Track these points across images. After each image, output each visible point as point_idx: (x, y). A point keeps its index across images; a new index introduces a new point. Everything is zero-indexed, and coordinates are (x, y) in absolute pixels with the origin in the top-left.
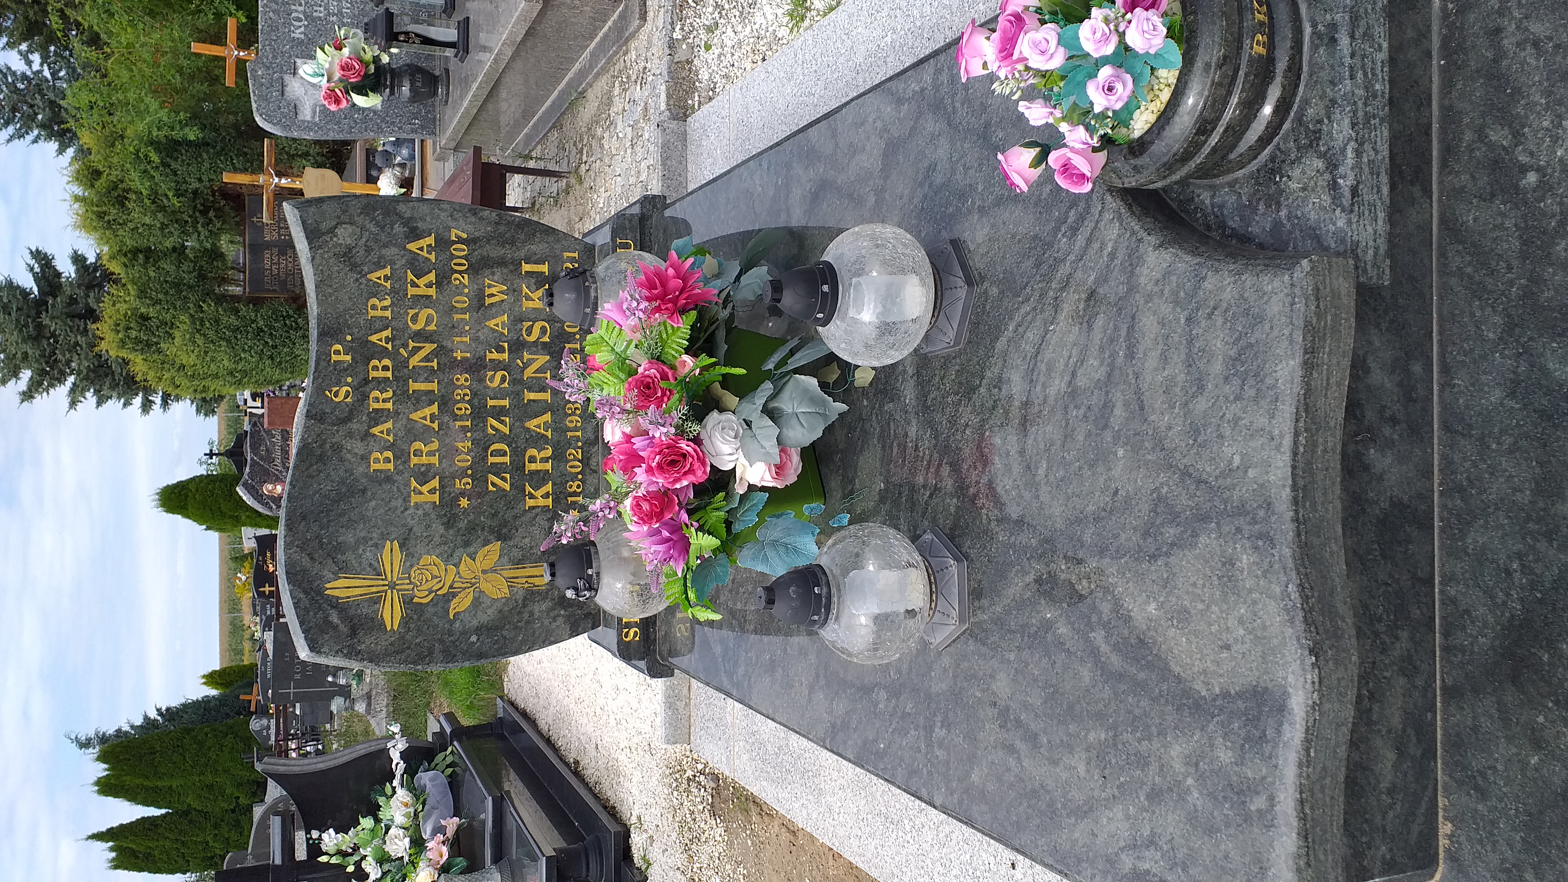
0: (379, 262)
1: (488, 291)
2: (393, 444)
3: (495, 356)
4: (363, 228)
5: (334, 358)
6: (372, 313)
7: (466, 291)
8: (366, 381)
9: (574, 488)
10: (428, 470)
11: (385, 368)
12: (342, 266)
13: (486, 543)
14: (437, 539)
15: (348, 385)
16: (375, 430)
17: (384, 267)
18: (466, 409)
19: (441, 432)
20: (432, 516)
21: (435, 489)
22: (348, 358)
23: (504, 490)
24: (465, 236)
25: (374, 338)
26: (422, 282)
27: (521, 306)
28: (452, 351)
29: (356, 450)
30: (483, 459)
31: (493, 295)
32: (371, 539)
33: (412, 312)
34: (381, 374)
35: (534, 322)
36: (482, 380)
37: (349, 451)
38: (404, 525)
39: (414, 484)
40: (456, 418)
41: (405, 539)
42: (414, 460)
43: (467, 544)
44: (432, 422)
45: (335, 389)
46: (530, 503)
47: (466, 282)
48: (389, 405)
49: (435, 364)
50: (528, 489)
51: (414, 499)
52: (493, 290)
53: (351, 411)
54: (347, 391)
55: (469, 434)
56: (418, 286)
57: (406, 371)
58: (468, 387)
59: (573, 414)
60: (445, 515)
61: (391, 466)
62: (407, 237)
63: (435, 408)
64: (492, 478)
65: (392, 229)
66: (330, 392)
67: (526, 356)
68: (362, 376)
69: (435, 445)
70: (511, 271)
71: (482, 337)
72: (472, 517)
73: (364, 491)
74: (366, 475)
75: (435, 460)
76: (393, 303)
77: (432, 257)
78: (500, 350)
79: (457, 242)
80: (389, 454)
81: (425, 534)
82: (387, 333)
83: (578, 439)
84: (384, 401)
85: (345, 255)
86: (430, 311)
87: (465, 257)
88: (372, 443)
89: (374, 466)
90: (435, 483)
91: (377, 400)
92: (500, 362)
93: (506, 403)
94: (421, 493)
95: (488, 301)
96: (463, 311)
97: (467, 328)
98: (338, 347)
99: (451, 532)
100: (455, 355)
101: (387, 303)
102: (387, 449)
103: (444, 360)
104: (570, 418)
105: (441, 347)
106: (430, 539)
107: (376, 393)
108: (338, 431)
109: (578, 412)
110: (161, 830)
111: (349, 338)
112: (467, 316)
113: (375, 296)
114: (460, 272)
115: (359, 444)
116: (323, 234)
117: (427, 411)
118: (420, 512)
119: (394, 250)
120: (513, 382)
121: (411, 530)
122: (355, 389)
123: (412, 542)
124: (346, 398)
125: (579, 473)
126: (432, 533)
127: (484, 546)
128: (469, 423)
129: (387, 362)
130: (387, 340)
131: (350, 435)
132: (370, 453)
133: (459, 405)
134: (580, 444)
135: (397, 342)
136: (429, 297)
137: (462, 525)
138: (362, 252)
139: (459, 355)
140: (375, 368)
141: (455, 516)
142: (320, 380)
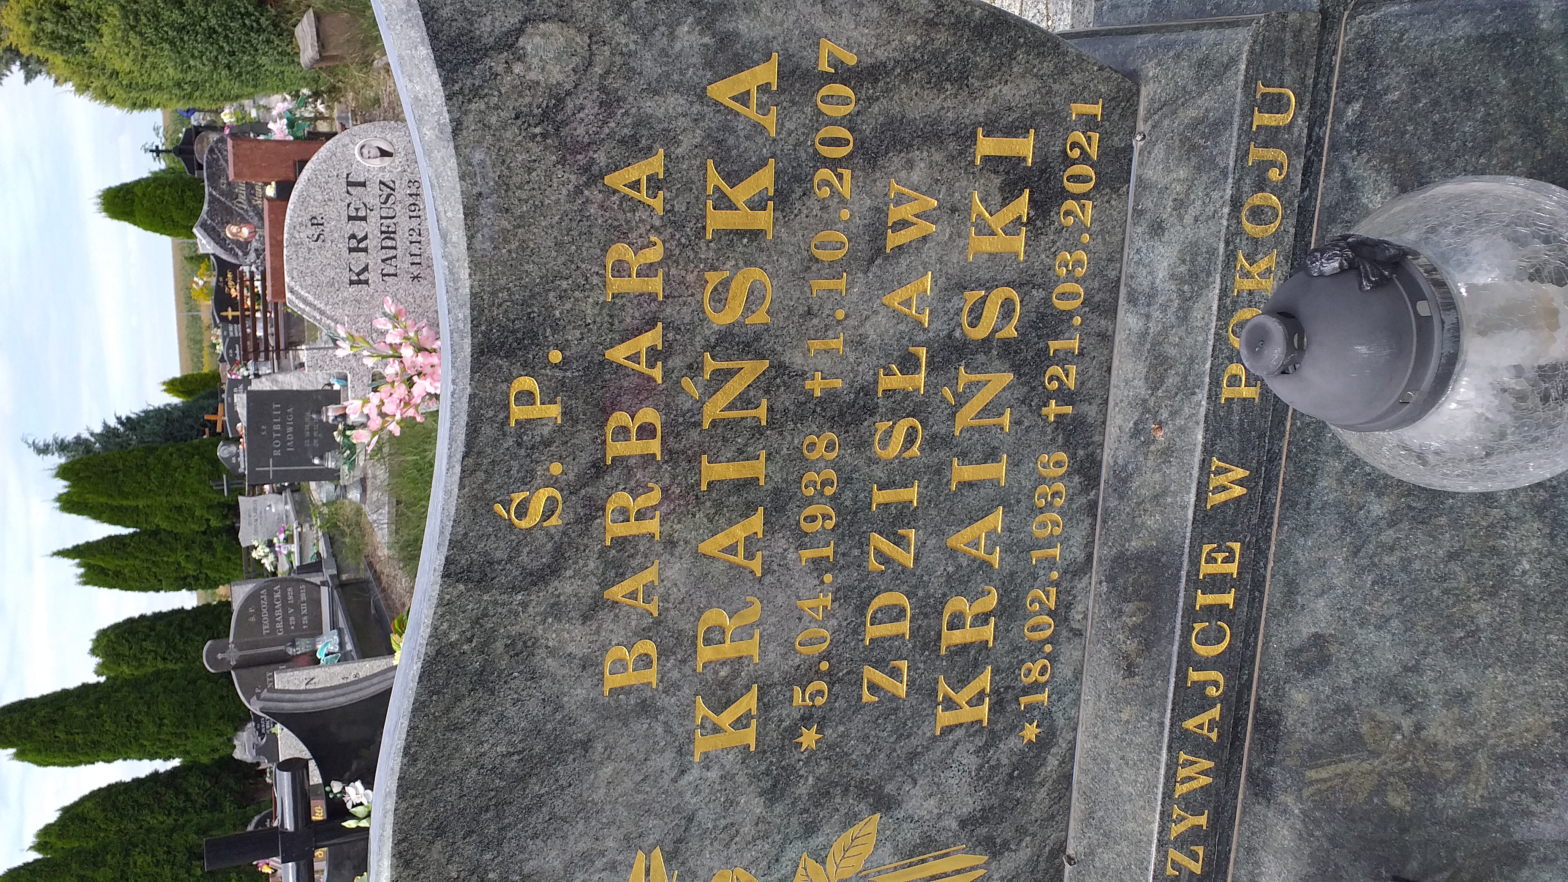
0: (635, 139)
1: (895, 214)
2: (658, 622)
3: (897, 381)
4: (595, 35)
5: (518, 412)
6: (617, 285)
7: (845, 214)
8: (598, 469)
9: (1035, 675)
10: (735, 674)
11: (647, 432)
12: (536, 149)
13: (851, 819)
14: (747, 829)
15: (552, 482)
16: (617, 592)
17: (649, 152)
18: (828, 517)
19: (769, 579)
20: (741, 779)
21: (748, 716)
22: (554, 411)
23: (894, 698)
24: (851, 59)
25: (618, 354)
26: (741, 194)
27: (965, 248)
28: (803, 375)
29: (571, 648)
30: (855, 632)
31: (904, 224)
32: (602, 854)
33: (714, 278)
34: (633, 447)
35: (989, 290)
36: (863, 444)
37: (552, 652)
38: (677, 810)
39: (702, 710)
40: (802, 540)
41: (680, 841)
42: (706, 653)
43: (810, 830)
44: (749, 556)
45: (518, 497)
46: (945, 718)
47: (846, 189)
48: (653, 526)
49: (762, 412)
50: (944, 688)
51: (703, 744)
52: (906, 211)
53: (559, 553)
54: (551, 500)
55: (828, 578)
56: (732, 207)
57: (694, 434)
58: (835, 465)
59: (1050, 506)
60: (768, 772)
61: (651, 676)
62: (709, 64)
63: (756, 522)
64: (871, 673)
65: (672, 36)
66: (506, 505)
67: (964, 377)
68: (584, 458)
69: (754, 612)
70: (951, 158)
71: (873, 336)
72: (824, 768)
73: (586, 745)
74: (592, 705)
75: (751, 648)
76: (668, 256)
77: (770, 122)
78: (908, 364)
79: (829, 79)
80: (649, 647)
81: (723, 822)
82: (652, 338)
83: (1051, 563)
84: (641, 515)
85: (545, 116)
86: (756, 273)
87: (850, 123)
88: (608, 625)
89: (612, 681)
90: (749, 702)
91: (623, 514)
92: (907, 395)
93: (912, 494)
94: (717, 729)
95: (894, 240)
96: (834, 270)
97: (840, 314)
98: (527, 383)
99: (779, 808)
100: (808, 384)
101: (654, 254)
102: (644, 633)
103: (785, 399)
104: (1040, 518)
105: (780, 368)
106: (732, 830)
107: (621, 499)
108: (524, 605)
109: (1059, 502)
110: (129, 550)
111: (556, 356)
112: (841, 284)
113: (623, 236)
114: (834, 164)
115: (577, 630)
116: (486, 52)
117: (739, 532)
118: (713, 775)
119: (674, 102)
120: (934, 442)
121: (690, 819)
122: (571, 490)
123: (694, 845)
124: (547, 516)
125: (1046, 641)
126: (738, 818)
127: (844, 829)
128: (829, 551)
129: (649, 415)
130: (654, 356)
131: (556, 610)
132: (605, 648)
133: (809, 511)
134: (1055, 575)
135: (676, 362)
136: (755, 235)
137: (803, 790)
138: (591, 110)
139: (816, 386)
140: (622, 432)
141: (790, 771)
142: (481, 475)
